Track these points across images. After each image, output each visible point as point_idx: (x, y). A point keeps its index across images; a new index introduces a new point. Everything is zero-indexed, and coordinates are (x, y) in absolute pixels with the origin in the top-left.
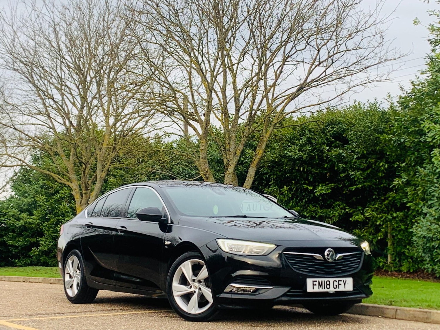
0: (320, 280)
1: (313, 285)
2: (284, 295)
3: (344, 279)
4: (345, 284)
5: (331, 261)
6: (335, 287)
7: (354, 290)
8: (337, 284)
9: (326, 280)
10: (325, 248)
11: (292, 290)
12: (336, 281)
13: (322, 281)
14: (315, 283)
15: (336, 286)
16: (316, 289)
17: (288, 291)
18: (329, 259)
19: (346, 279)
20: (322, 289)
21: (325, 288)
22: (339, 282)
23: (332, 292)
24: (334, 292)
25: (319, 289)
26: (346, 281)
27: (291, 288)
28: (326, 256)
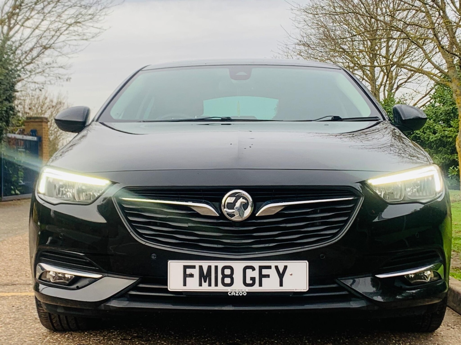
0: (205, 264)
1: (185, 276)
2: (122, 295)
3: (281, 264)
4: (281, 276)
5: (240, 219)
6: (249, 281)
7: (310, 291)
8: (256, 274)
9: (221, 264)
10: (224, 190)
11: (141, 285)
12: (253, 269)
13: (210, 267)
14: (189, 271)
15: (253, 279)
16: (193, 285)
17: (133, 287)
18: (232, 215)
19: (286, 264)
20: (210, 285)
21: (216, 285)
22: (263, 270)
23: (237, 295)
24: (245, 295)
25: (201, 285)
26: (284, 268)
27: (137, 279)
28: (224, 208)
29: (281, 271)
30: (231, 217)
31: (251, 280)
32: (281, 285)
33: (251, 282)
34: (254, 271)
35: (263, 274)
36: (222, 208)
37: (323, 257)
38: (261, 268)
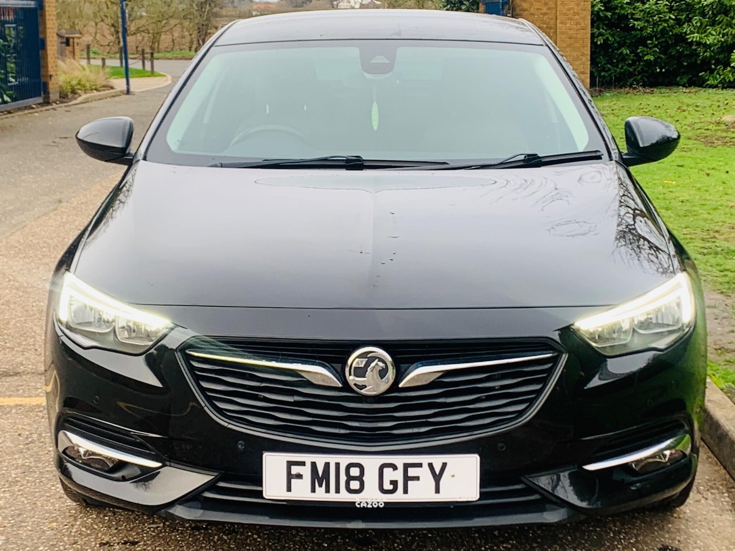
0: (320, 460)
1: (290, 476)
2: (192, 498)
3: (437, 460)
4: (437, 478)
5: (375, 393)
6: (387, 486)
8: (398, 476)
9: (345, 460)
12: (395, 468)
13: (327, 465)
14: (295, 470)
15: (394, 483)
16: (302, 491)
17: (210, 486)
18: (363, 386)
19: (445, 461)
20: (328, 491)
21: (338, 491)
22: (409, 469)
23: (369, 506)
24: (381, 506)
25: (313, 490)
26: (442, 467)
27: (216, 474)
28: (350, 375)
29: (437, 472)
30: (361, 389)
31: (391, 484)
32: (437, 491)
33: (391, 487)
34: (396, 471)
35: (410, 475)
36: (347, 373)
37: (502, 448)
38: (406, 466)
